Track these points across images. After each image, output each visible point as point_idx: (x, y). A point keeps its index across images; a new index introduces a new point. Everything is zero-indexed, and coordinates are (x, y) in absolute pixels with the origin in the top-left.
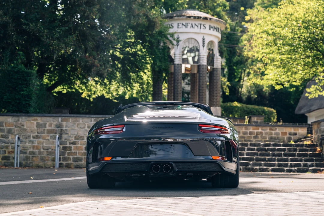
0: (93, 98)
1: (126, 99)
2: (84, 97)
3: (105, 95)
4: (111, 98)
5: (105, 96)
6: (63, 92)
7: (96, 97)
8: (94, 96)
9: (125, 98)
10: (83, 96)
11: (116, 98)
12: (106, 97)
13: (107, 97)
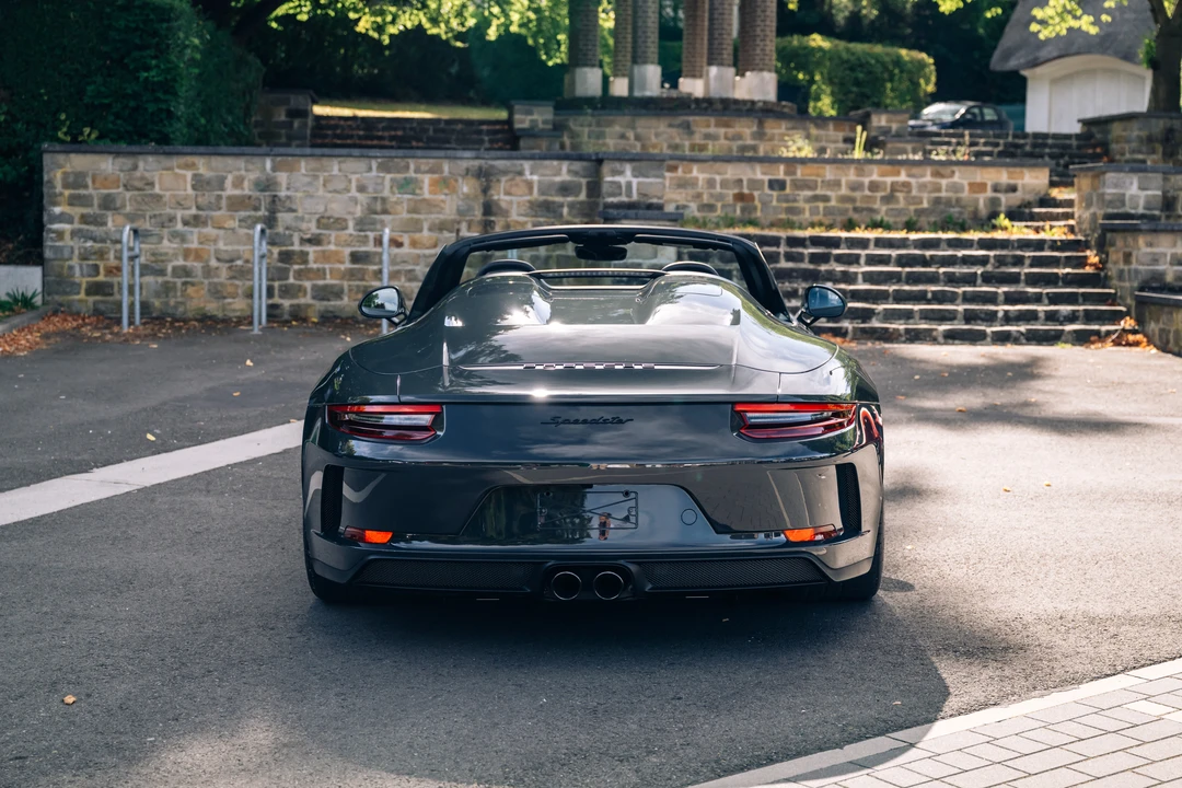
0: (391, 36)
1: (490, 42)
2: (363, 31)
3: (427, 25)
4: (444, 37)
5: (425, 30)
6: (299, 17)
7: (401, 32)
8: (393, 30)
9: (488, 38)
10: (361, 28)
11: (459, 36)
12: (429, 32)
13: (434, 31)
